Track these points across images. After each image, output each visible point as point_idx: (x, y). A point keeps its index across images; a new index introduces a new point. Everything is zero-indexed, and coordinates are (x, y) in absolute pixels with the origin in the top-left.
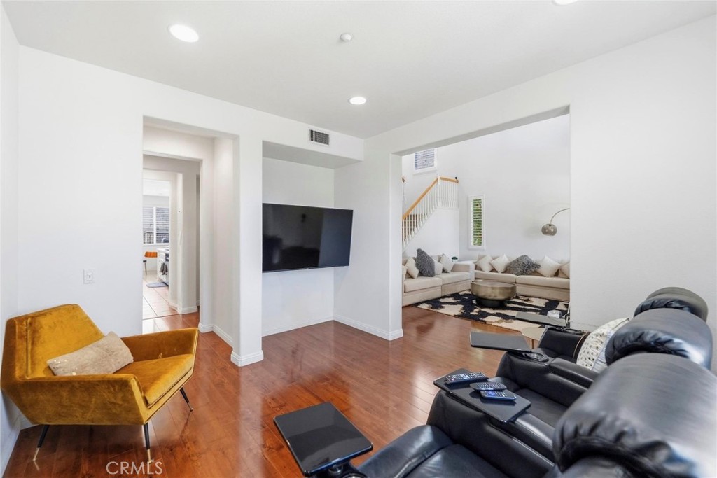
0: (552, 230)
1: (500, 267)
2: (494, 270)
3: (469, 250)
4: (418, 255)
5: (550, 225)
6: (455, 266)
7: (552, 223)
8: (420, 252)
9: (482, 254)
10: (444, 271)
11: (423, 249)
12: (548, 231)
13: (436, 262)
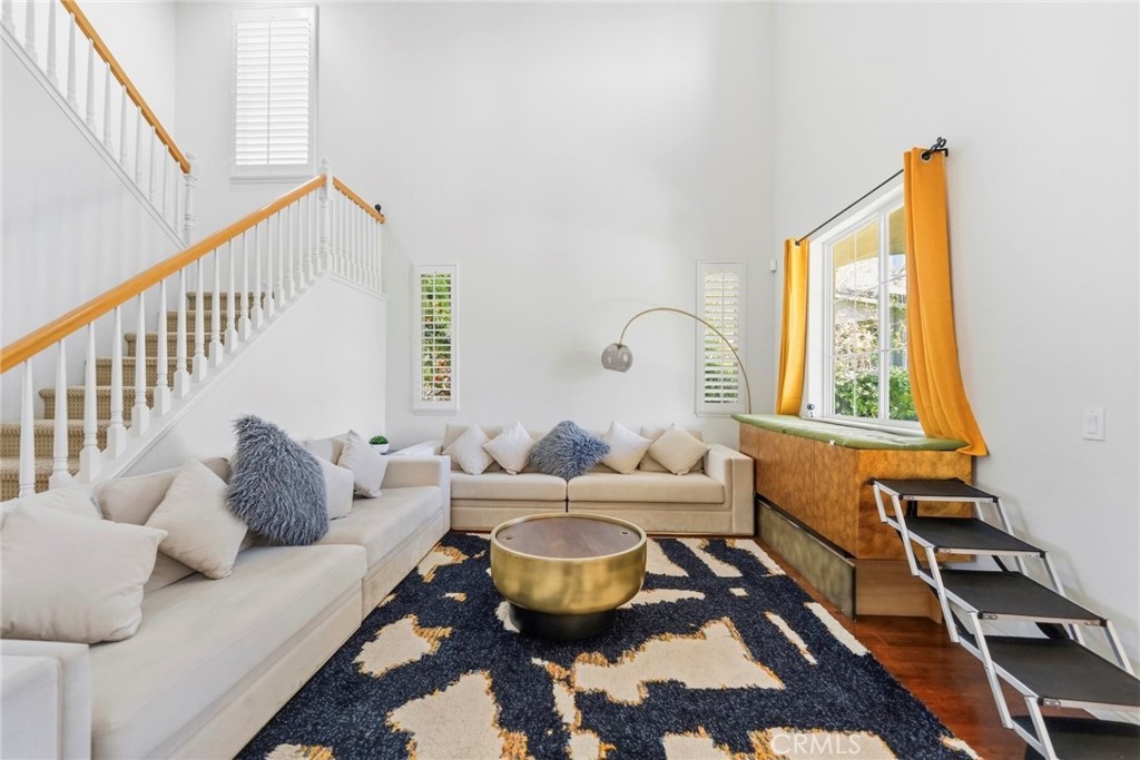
0: (626, 358)
1: (513, 458)
2: (495, 467)
3: (416, 412)
4: (241, 450)
5: (620, 346)
6: (390, 467)
7: (623, 343)
8: (253, 433)
9: (455, 422)
10: (360, 496)
11: (267, 418)
12: (617, 359)
13: (325, 463)
